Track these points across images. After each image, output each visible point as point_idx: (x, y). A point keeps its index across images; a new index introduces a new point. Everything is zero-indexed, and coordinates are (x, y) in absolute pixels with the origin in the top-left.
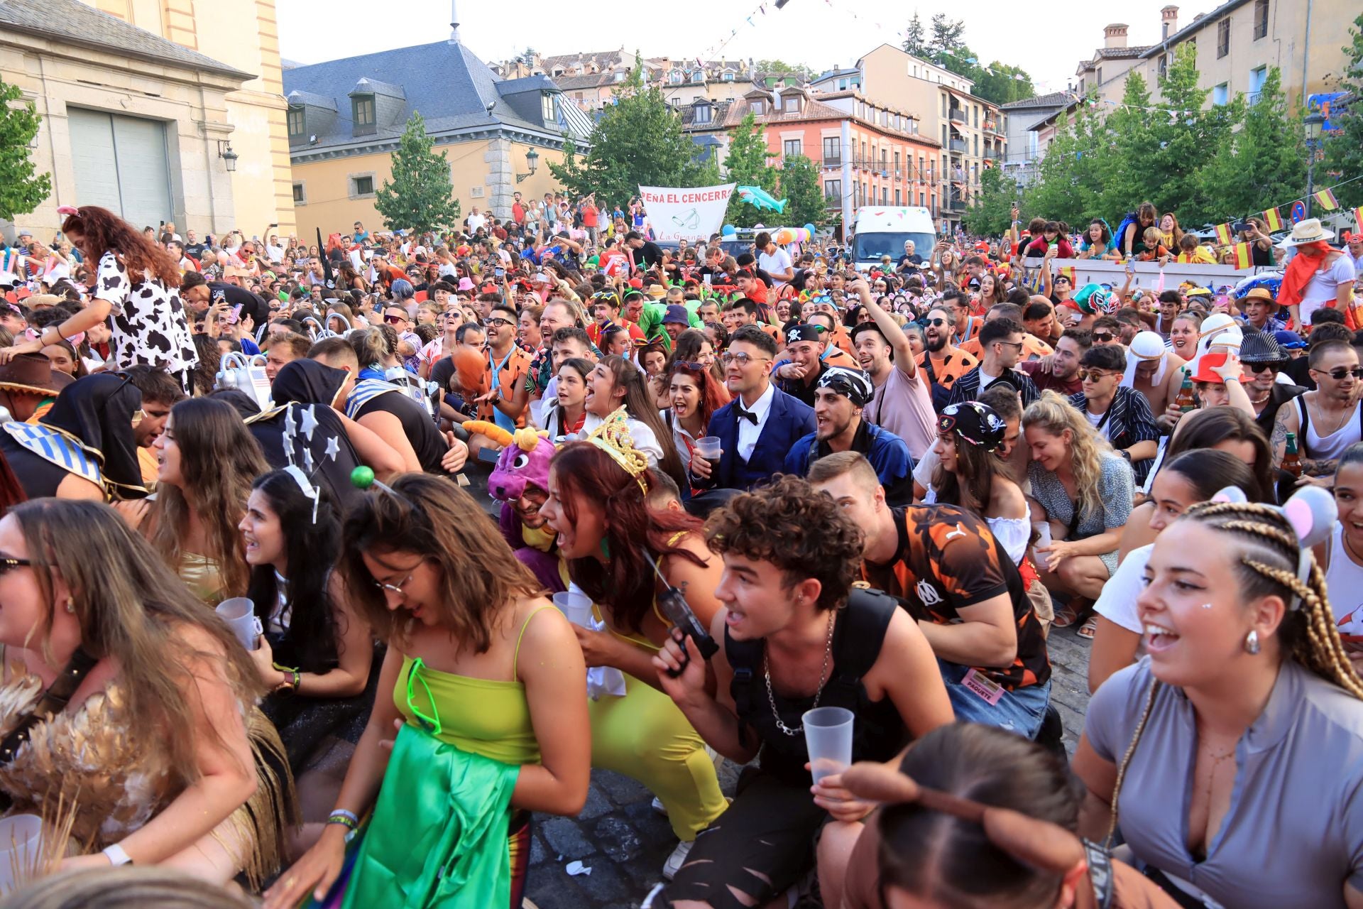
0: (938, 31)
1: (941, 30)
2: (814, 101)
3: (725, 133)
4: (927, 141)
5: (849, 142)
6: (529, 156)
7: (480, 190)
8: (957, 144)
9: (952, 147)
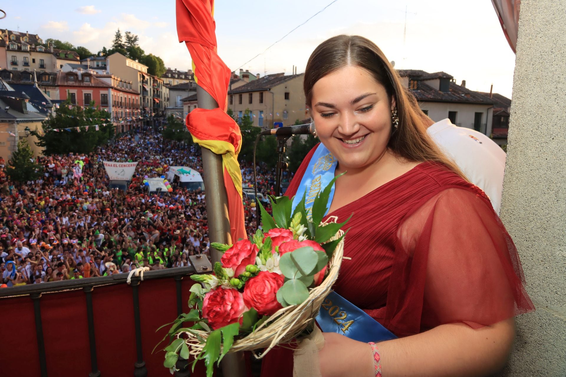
0: (128, 38)
1: (129, 39)
2: (95, 77)
3: (57, 88)
4: (135, 92)
5: (111, 96)
6: (26, 129)
7: (4, 143)
8: (145, 92)
9: (143, 94)
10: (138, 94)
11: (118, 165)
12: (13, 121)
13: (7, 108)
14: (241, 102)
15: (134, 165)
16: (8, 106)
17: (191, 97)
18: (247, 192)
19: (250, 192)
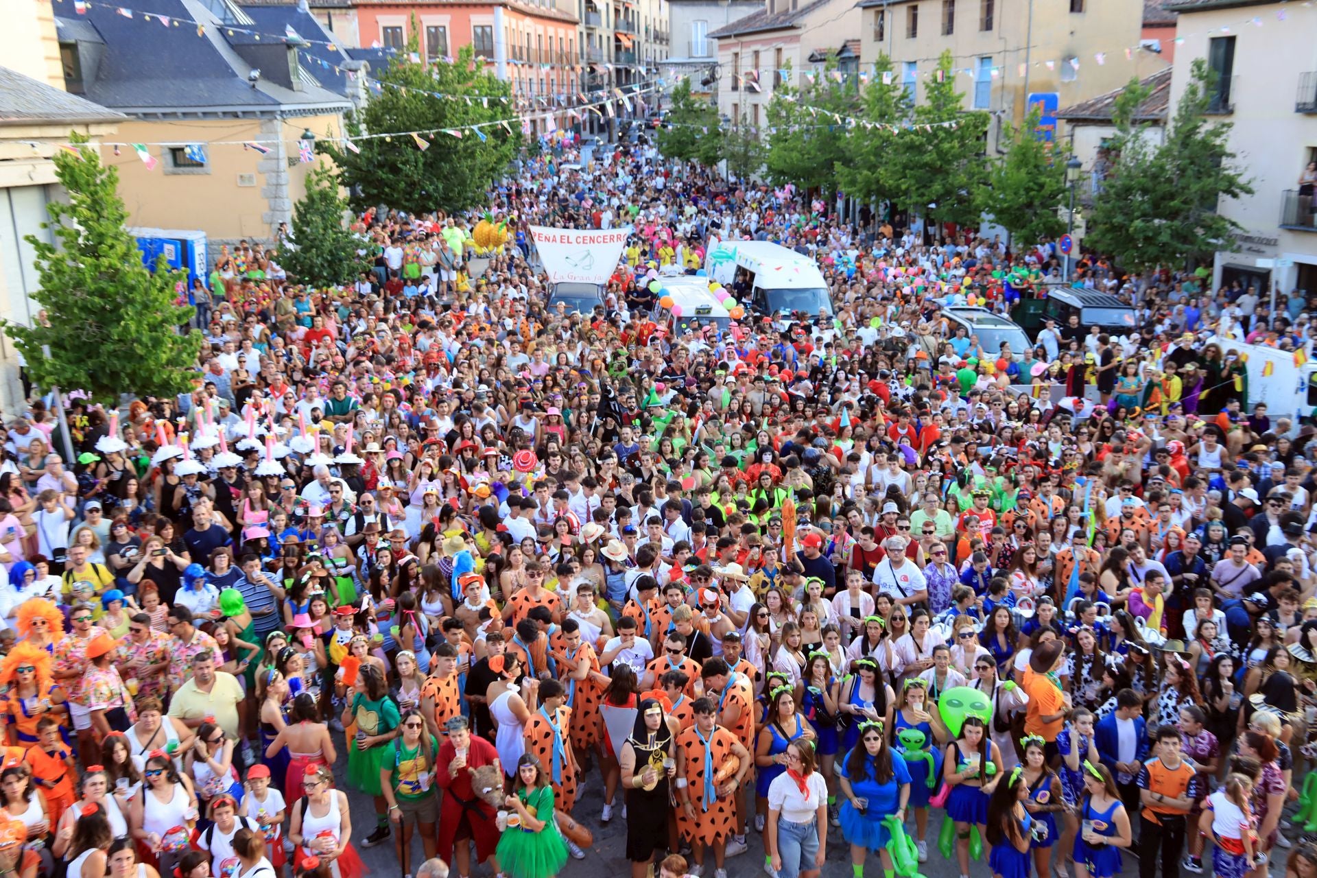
3: (353, 12)
4: (566, 17)
5: (502, 32)
6: (305, 137)
7: (251, 178)
8: (592, 16)
9: (587, 22)
10: (575, 23)
11: (572, 239)
12: (272, 112)
13: (255, 74)
14: (913, 32)
15: (619, 237)
16: (254, 68)
17: (740, 23)
18: (971, 320)
19: (980, 321)
